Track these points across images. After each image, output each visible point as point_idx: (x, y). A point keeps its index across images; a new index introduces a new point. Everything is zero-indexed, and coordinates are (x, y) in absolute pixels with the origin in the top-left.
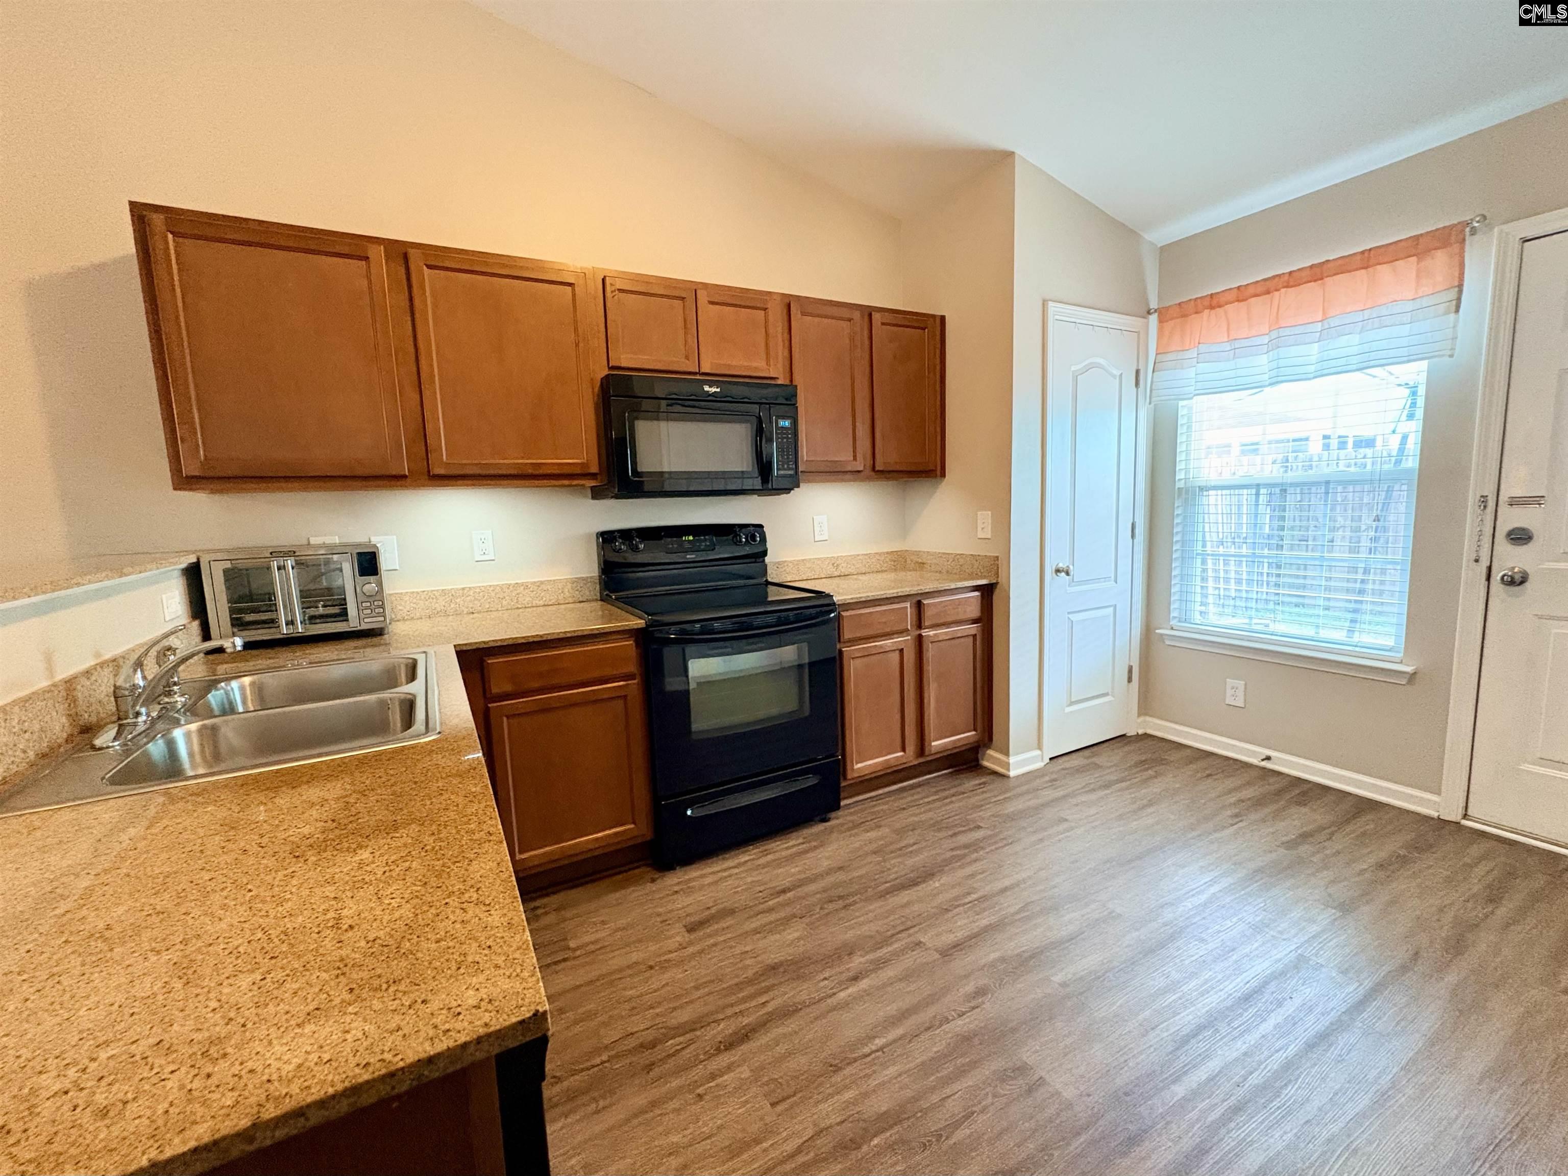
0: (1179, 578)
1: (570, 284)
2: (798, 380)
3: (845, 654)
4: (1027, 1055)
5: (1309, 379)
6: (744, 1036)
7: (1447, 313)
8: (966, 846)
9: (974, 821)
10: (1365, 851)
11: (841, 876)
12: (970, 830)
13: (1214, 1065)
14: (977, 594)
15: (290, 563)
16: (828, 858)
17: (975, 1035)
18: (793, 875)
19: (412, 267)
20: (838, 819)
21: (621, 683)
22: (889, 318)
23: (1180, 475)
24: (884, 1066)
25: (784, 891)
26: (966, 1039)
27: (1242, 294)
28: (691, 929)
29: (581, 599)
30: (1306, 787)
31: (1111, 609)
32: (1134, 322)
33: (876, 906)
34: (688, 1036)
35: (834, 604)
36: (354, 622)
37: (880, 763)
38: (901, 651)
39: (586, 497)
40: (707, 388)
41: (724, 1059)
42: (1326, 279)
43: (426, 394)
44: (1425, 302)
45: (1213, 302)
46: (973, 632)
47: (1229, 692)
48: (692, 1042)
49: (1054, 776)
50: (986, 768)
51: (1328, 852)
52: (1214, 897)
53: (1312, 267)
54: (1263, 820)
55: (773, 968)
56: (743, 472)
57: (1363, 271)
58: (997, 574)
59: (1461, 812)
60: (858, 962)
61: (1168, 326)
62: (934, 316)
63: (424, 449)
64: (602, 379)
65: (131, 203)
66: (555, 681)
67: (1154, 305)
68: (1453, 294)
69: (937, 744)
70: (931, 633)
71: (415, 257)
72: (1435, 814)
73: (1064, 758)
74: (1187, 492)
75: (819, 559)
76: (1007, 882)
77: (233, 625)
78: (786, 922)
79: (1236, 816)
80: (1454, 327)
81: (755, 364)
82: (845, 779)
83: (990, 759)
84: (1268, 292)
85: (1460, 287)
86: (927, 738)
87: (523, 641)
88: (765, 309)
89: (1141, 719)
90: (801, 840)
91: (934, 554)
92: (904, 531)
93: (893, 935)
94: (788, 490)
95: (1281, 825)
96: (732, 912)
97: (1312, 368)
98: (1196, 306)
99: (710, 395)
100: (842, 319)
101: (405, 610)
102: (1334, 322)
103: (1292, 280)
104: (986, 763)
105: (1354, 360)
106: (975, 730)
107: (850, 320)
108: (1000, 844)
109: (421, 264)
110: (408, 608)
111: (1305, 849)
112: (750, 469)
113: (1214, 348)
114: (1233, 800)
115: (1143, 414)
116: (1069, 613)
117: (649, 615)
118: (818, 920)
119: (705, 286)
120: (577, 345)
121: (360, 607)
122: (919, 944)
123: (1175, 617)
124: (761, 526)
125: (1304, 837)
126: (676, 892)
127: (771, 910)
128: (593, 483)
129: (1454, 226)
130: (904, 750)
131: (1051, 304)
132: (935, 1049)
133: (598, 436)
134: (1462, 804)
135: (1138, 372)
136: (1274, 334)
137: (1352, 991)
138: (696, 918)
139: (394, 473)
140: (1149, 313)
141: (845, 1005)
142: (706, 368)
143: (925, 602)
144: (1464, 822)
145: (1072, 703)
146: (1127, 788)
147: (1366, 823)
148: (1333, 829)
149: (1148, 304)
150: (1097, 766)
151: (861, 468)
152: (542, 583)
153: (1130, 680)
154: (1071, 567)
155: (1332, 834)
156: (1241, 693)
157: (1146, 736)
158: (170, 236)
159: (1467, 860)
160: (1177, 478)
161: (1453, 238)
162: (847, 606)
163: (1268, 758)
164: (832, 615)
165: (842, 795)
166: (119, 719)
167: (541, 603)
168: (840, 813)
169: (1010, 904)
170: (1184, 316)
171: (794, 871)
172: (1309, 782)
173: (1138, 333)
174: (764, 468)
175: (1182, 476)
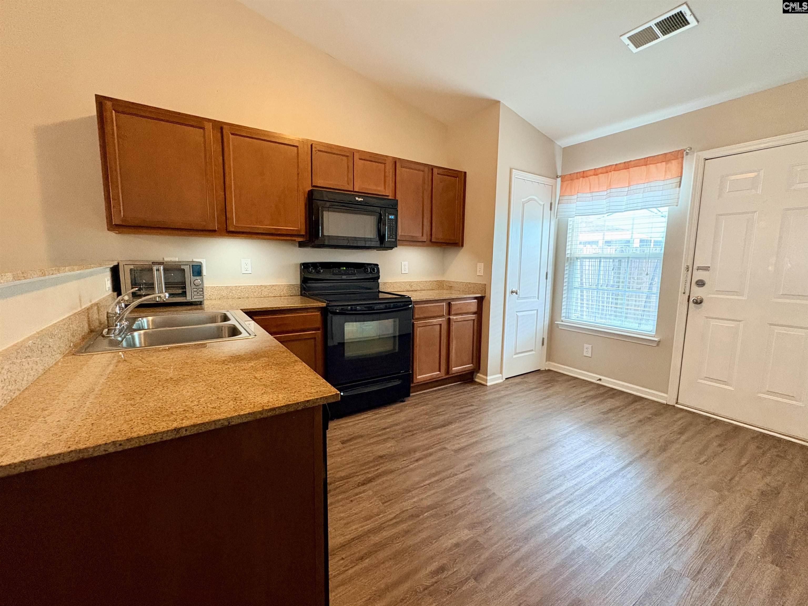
0: (566, 298)
1: (297, 147)
2: (398, 197)
3: (415, 325)
4: (488, 486)
5: (622, 212)
6: (370, 480)
7: (676, 187)
8: (466, 412)
9: (470, 403)
10: (635, 415)
11: (410, 423)
12: (469, 406)
13: (563, 488)
14: (476, 301)
15: (162, 268)
16: (405, 416)
17: (467, 479)
18: (389, 422)
19: (224, 133)
20: (409, 401)
21: (314, 332)
22: (441, 171)
23: (568, 252)
24: (430, 490)
25: (385, 429)
26: (463, 480)
27: (596, 172)
28: (343, 442)
29: (291, 295)
30: (615, 391)
31: (536, 311)
32: (550, 181)
33: (427, 434)
34: (345, 481)
35: (411, 301)
36: (189, 298)
37: (428, 377)
38: (441, 325)
39: (295, 246)
40: (357, 199)
41: (362, 488)
42: (631, 169)
43: (228, 193)
44: (668, 182)
45: (584, 175)
46: (473, 318)
47: (585, 350)
48: (347, 482)
49: (507, 386)
50: (476, 382)
51: (620, 416)
52: (571, 432)
53: (625, 163)
54: (595, 404)
55: (381, 457)
56: (371, 238)
57: (645, 167)
58: (485, 292)
59: (675, 401)
60: (418, 455)
61: (565, 183)
62: (461, 172)
63: (225, 218)
64: (309, 191)
65: (96, 95)
66: (284, 329)
67: (559, 174)
68: (678, 180)
69: (455, 370)
70: (455, 318)
71: (226, 128)
72: (665, 402)
73: (512, 379)
74: (571, 259)
75: (403, 282)
76: (484, 426)
77: (133, 296)
78: (385, 440)
79: (584, 402)
80: (679, 194)
81: (379, 189)
82: (413, 383)
83: (479, 378)
84: (607, 172)
85: (681, 176)
86: (450, 367)
87: (271, 309)
88: (385, 164)
89: (547, 363)
90: (392, 409)
91: (457, 282)
92: (443, 271)
93: (434, 445)
94: (391, 248)
95: (602, 406)
96: (361, 436)
97: (624, 207)
98: (577, 176)
99: (358, 202)
100: (419, 170)
101: (208, 295)
102: (632, 187)
103: (617, 168)
104: (477, 380)
105: (640, 205)
106: (472, 363)
107: (423, 171)
108: (481, 412)
109: (229, 132)
110: (210, 294)
111: (611, 415)
112: (375, 237)
113: (585, 195)
114: (583, 396)
115: (553, 223)
116: (517, 312)
117: (328, 301)
118: (401, 439)
119: (358, 151)
120: (298, 174)
121: (192, 291)
122: (445, 448)
123: (563, 316)
124: (377, 265)
125: (611, 410)
126: (335, 429)
127: (379, 435)
128: (301, 239)
129: (679, 151)
130: (440, 371)
131: (513, 170)
132: (451, 484)
133: (306, 217)
134: (676, 397)
135: (551, 204)
136: (609, 191)
137: (620, 464)
138: (345, 439)
139: (211, 229)
140: (557, 177)
141: (412, 470)
142: (356, 190)
143: (452, 303)
144: (677, 405)
145: (516, 354)
146: (537, 391)
147: (637, 405)
148: (623, 407)
149: (557, 173)
150: (526, 382)
151: (425, 240)
152: (273, 285)
153: (543, 344)
154: (518, 291)
155: (623, 409)
156: (590, 350)
157: (549, 370)
158: (114, 112)
159: (675, 419)
160: (567, 253)
161: (679, 156)
162: (417, 302)
163: (600, 380)
164: (410, 306)
165: (411, 391)
166: (108, 327)
167: (273, 295)
168: (409, 398)
169: (485, 434)
170: (572, 180)
171: (389, 420)
172: (615, 389)
173: (552, 186)
174: (381, 238)
175: (569, 252)
